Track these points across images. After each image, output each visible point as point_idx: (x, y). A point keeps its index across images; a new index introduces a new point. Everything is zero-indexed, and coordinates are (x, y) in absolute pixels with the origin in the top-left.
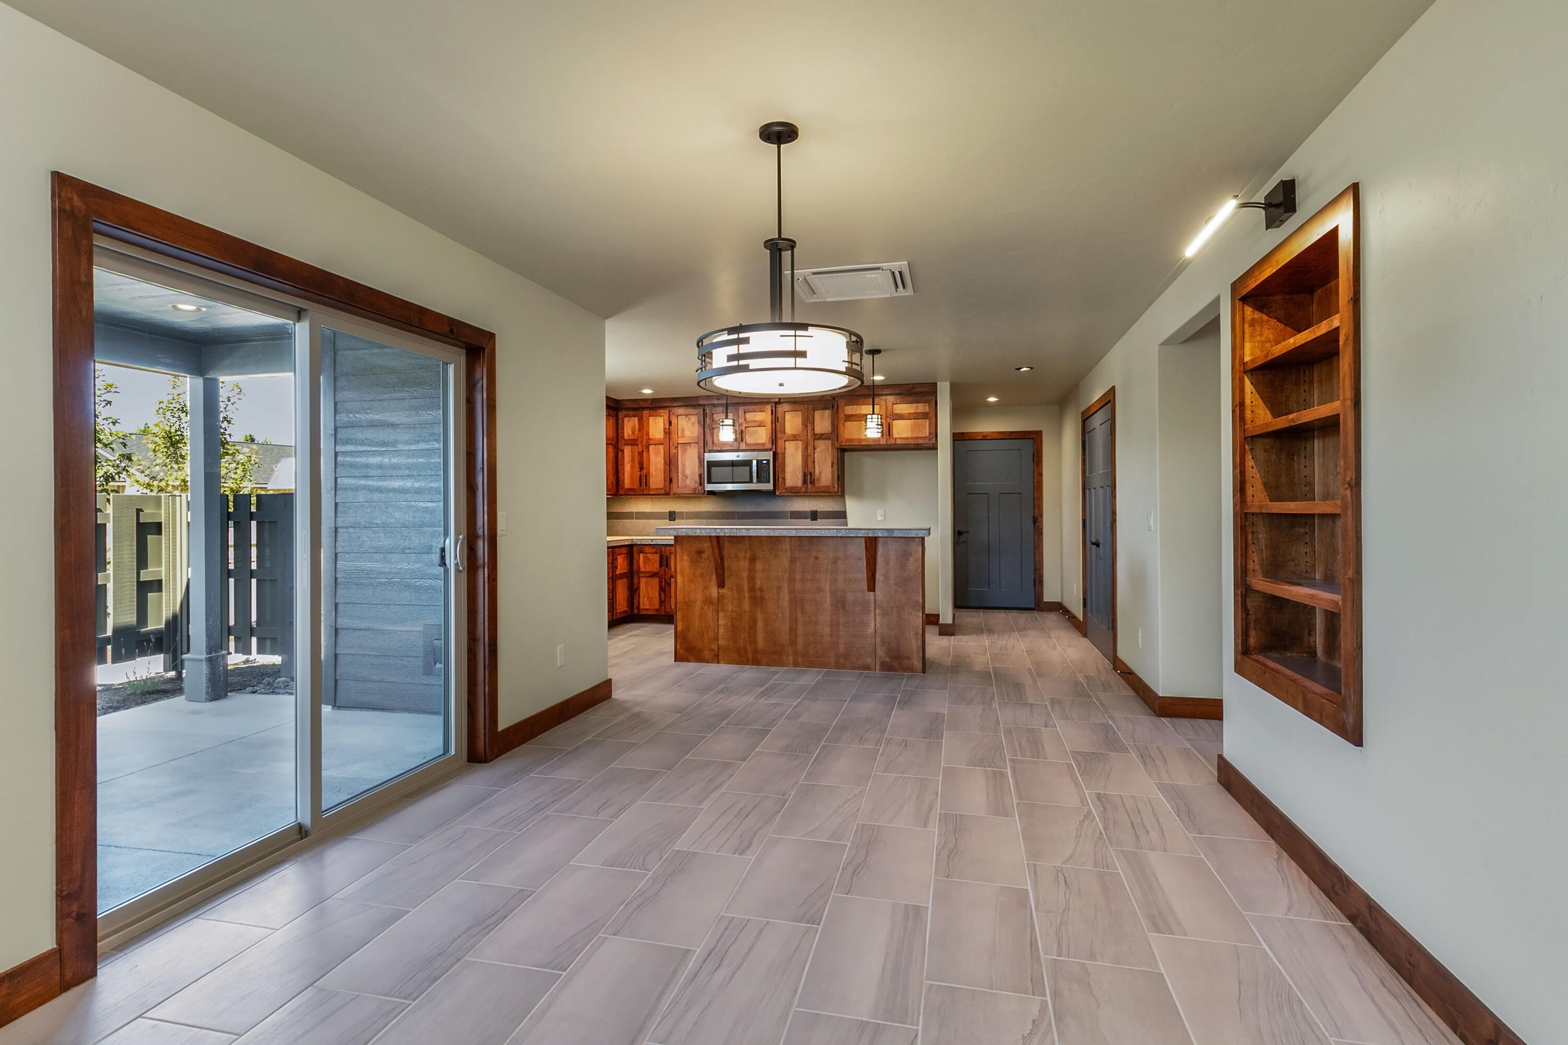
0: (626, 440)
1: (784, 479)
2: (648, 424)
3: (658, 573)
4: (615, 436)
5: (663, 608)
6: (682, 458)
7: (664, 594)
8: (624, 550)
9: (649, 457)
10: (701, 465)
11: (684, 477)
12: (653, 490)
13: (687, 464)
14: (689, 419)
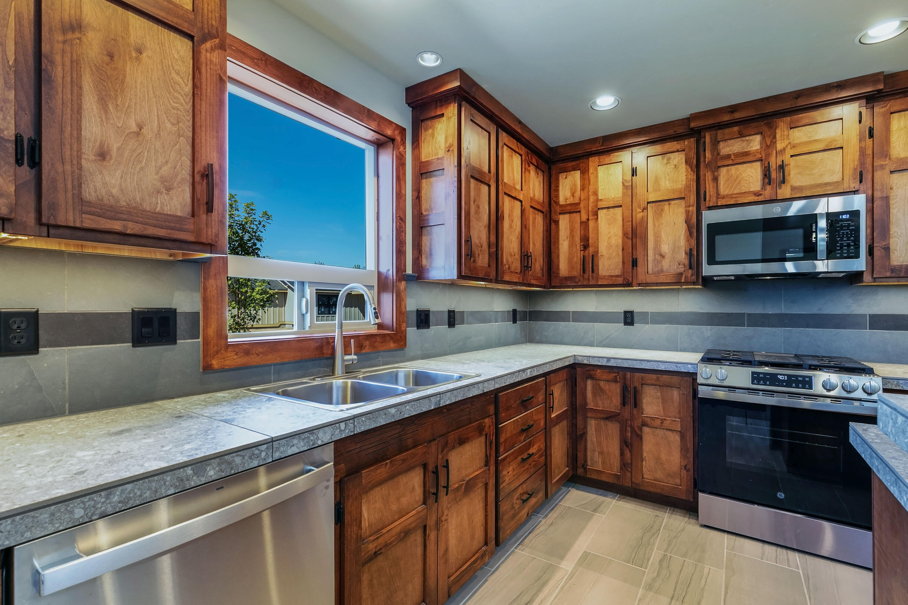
0: (562, 206)
1: (887, 249)
2: (597, 177)
3: (619, 414)
4: (547, 201)
5: (629, 474)
6: (654, 225)
7: (631, 451)
8: (563, 375)
9: (597, 229)
10: (691, 234)
11: (658, 257)
12: (604, 277)
13: (663, 235)
14: (669, 159)
